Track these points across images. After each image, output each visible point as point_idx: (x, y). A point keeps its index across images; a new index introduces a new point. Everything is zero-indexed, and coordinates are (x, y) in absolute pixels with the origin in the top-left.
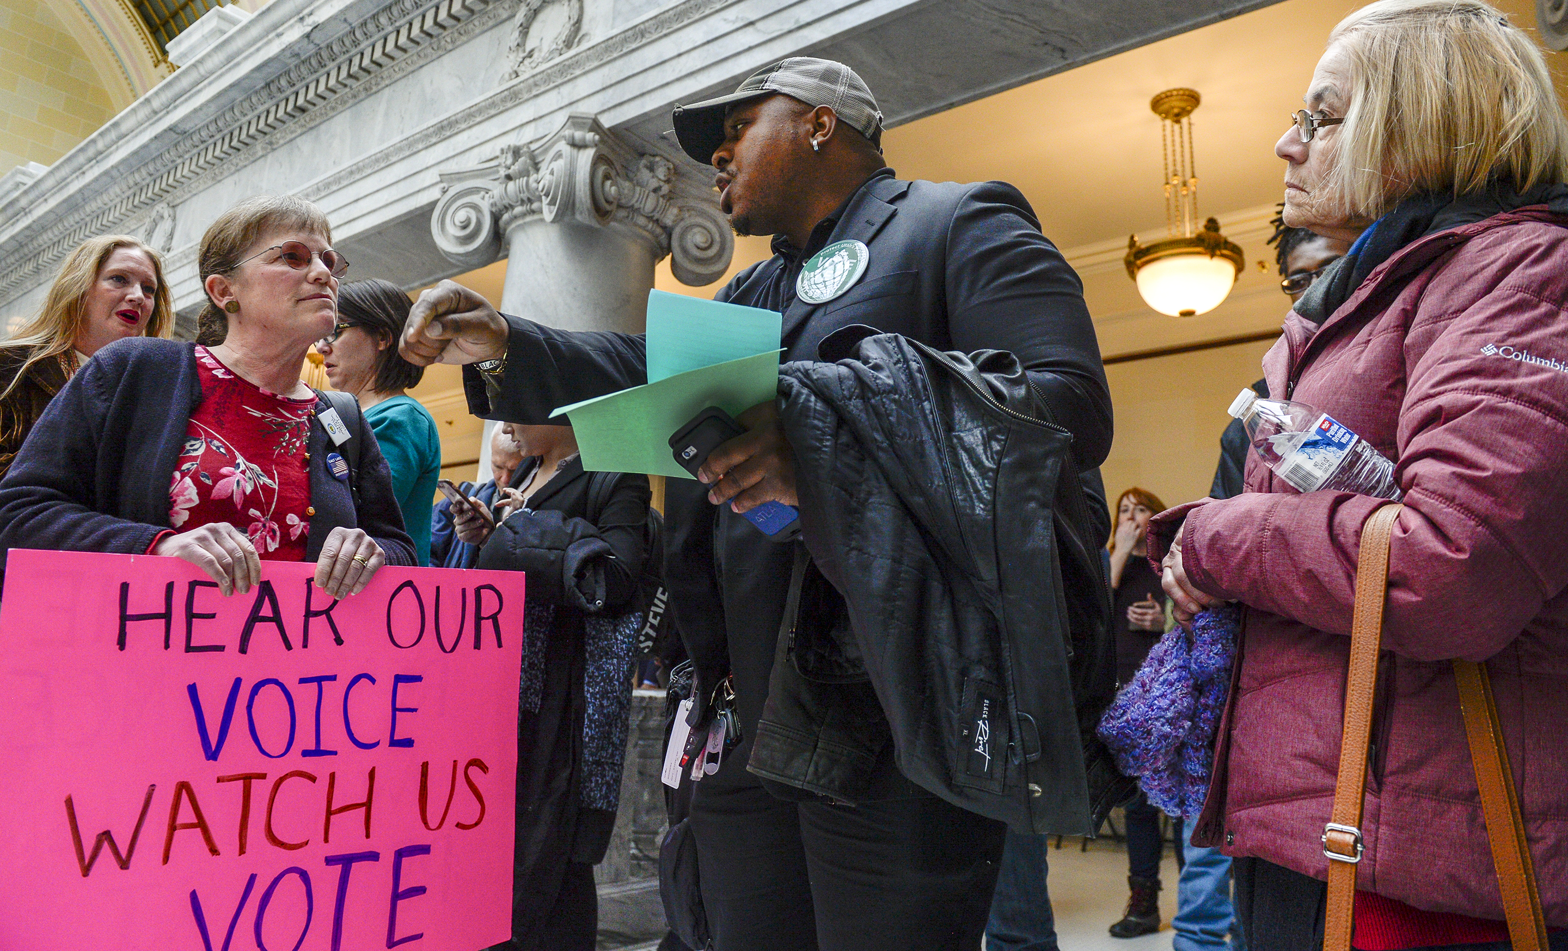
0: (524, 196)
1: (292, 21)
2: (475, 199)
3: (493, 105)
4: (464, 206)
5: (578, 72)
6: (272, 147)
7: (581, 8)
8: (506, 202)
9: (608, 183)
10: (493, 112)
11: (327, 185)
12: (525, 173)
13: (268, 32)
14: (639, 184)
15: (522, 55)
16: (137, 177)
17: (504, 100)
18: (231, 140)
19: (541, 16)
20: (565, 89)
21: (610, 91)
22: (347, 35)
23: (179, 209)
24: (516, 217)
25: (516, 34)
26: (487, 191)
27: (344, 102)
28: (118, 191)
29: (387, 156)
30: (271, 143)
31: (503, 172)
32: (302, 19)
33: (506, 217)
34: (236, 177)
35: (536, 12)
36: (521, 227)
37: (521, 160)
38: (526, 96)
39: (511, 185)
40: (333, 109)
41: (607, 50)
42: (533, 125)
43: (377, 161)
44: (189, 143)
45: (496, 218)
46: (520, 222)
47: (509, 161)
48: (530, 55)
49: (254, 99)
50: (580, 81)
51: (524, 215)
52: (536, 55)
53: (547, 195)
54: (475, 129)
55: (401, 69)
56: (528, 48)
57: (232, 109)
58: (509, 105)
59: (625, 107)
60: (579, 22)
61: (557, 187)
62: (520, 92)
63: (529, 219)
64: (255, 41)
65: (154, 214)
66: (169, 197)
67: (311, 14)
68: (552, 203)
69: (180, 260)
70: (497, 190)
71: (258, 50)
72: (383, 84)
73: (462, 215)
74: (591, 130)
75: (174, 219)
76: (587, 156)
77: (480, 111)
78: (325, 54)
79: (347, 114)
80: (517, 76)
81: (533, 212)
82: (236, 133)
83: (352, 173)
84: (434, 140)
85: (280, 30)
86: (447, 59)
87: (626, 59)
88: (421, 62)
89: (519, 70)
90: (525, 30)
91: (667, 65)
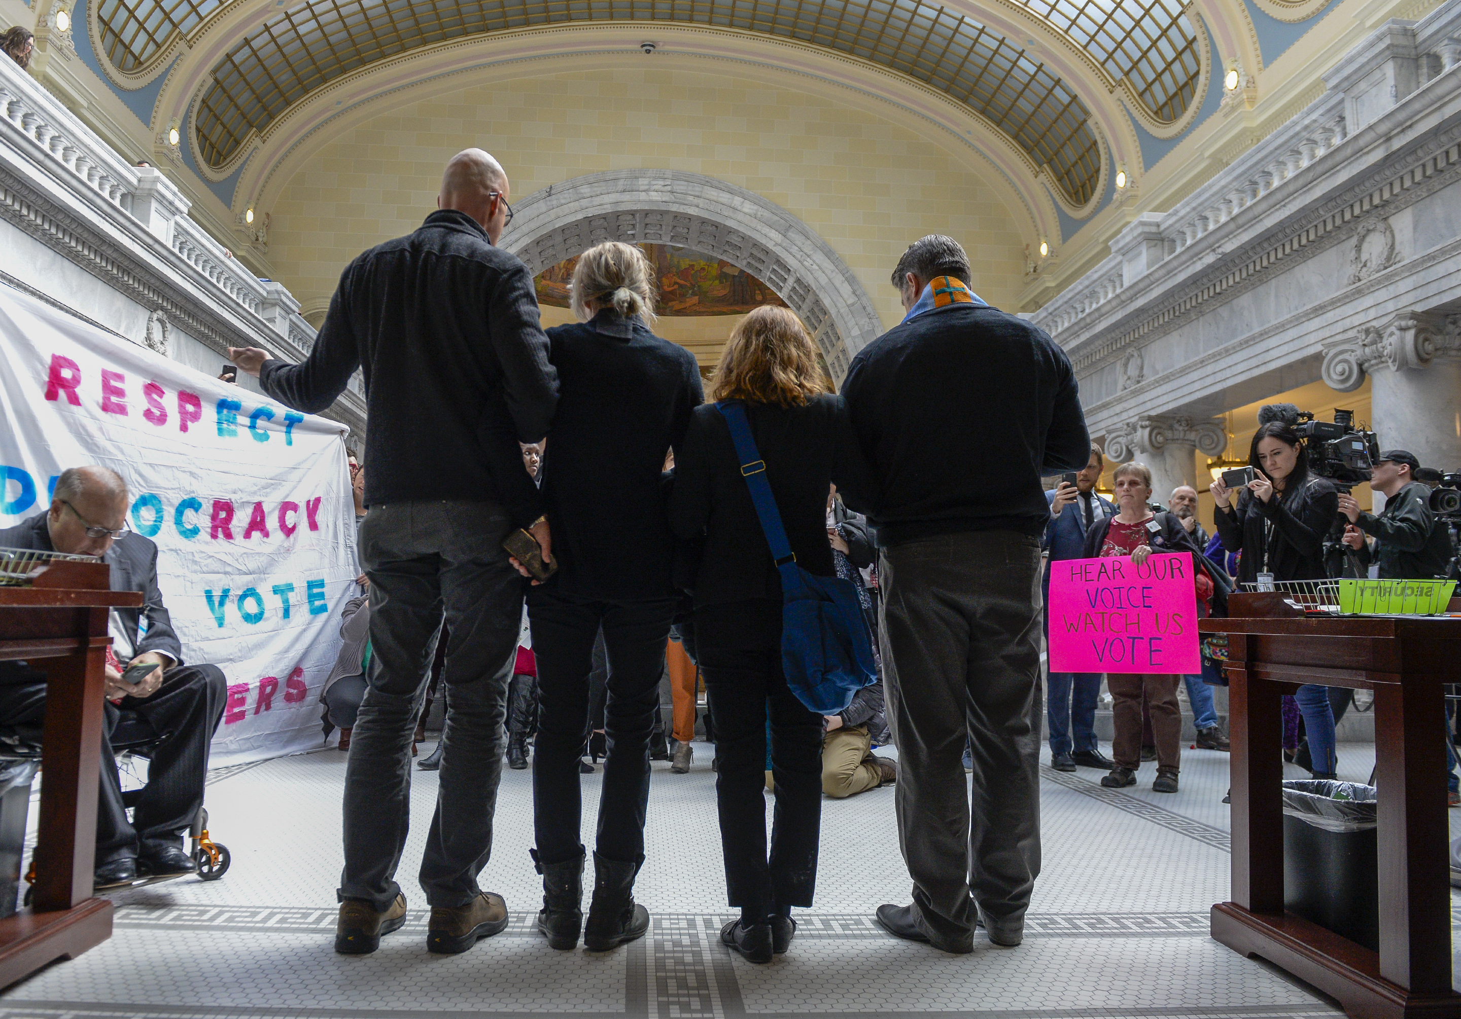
0: (1376, 355)
1: (1208, 251)
2: (1346, 356)
3: (1347, 297)
4: (1340, 362)
5: (1397, 278)
6: (1202, 313)
7: (1393, 236)
8: (1365, 358)
9: (1427, 343)
10: (1348, 300)
11: (1247, 342)
12: (1374, 343)
13: (1192, 258)
14: (1448, 334)
15: (1360, 266)
16: (1113, 335)
17: (1353, 294)
18: (1174, 313)
19: (1368, 239)
20: (1391, 288)
21: (1419, 290)
22: (1244, 254)
23: (1143, 350)
24: (1372, 365)
25: (1354, 252)
26: (1353, 351)
27: (1246, 288)
28: (1100, 342)
29: (1283, 325)
30: (1201, 312)
31: (1361, 343)
32: (1214, 250)
33: (1366, 365)
34: (1179, 331)
35: (1364, 237)
36: (1377, 370)
37: (1371, 335)
38: (1367, 292)
39: (1367, 350)
40: (1239, 292)
41: (1413, 266)
42: (1374, 309)
43: (1277, 328)
44: (1146, 315)
45: (1360, 366)
46: (1376, 368)
47: (1363, 337)
48: (1365, 265)
49: (1187, 290)
50: (1399, 283)
51: (1377, 364)
52: (1368, 264)
53: (1390, 357)
54: (1337, 310)
55: (1281, 269)
56: (1363, 259)
57: (1173, 296)
58: (1357, 296)
59: (1430, 300)
60: (1392, 248)
61: (1395, 354)
62: (1363, 289)
63: (1381, 366)
64: (1185, 263)
65: (1127, 354)
66: (1135, 344)
67: (1219, 247)
68: (1394, 361)
69: (1153, 384)
70: (1359, 352)
71: (1188, 266)
72: (1270, 277)
73: (1339, 368)
74: (1411, 319)
75: (1142, 358)
76: (1410, 335)
77: (1339, 300)
78: (1230, 265)
79: (1249, 294)
80: (1360, 280)
81: (1383, 362)
82: (1177, 308)
83: (1262, 335)
84: (1312, 316)
85: (1200, 256)
86: (1310, 262)
87: (1426, 271)
88: (1293, 265)
89: (1362, 275)
90: (1358, 248)
91: (1452, 276)
